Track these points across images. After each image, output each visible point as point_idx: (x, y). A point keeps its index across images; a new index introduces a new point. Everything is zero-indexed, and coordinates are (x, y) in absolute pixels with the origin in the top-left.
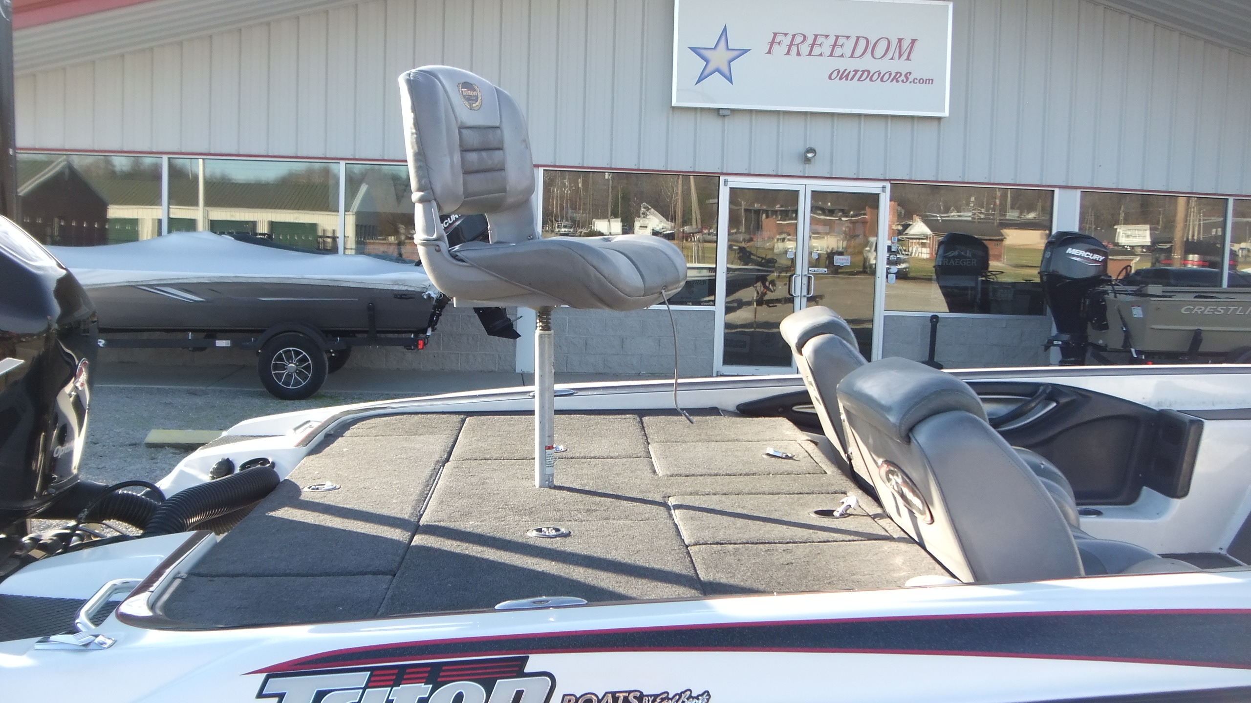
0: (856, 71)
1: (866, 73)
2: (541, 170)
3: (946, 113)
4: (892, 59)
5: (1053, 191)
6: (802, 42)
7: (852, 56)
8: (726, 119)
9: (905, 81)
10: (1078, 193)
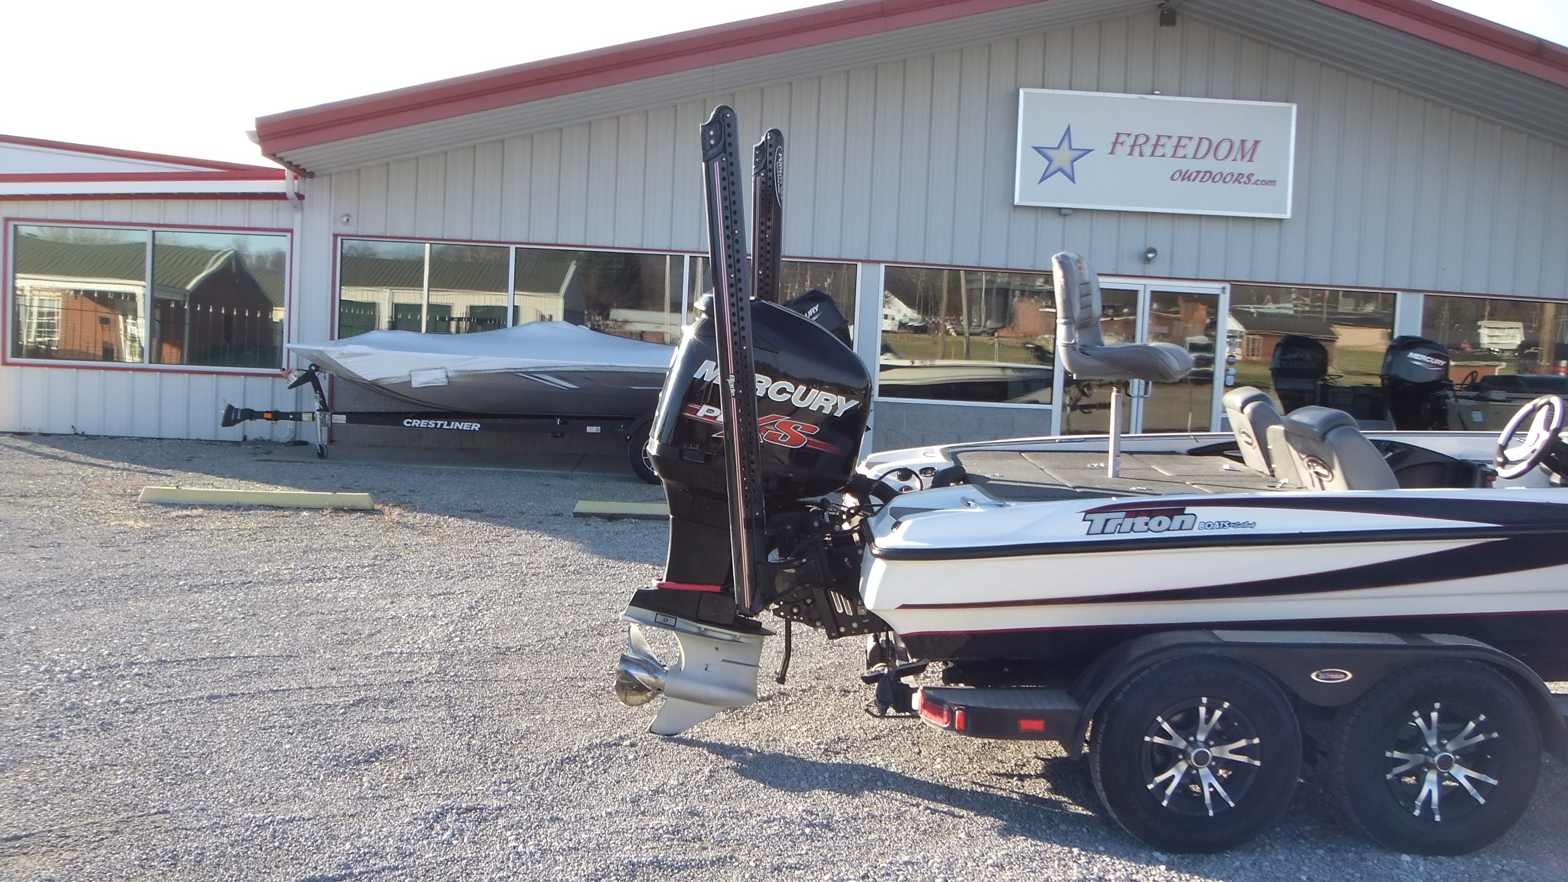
0: (1198, 172)
1: (1208, 175)
2: (883, 266)
3: (1288, 215)
4: (1234, 160)
5: (1395, 294)
6: (1145, 143)
7: (1194, 157)
8: (1067, 218)
9: (1247, 182)
10: (1421, 296)
